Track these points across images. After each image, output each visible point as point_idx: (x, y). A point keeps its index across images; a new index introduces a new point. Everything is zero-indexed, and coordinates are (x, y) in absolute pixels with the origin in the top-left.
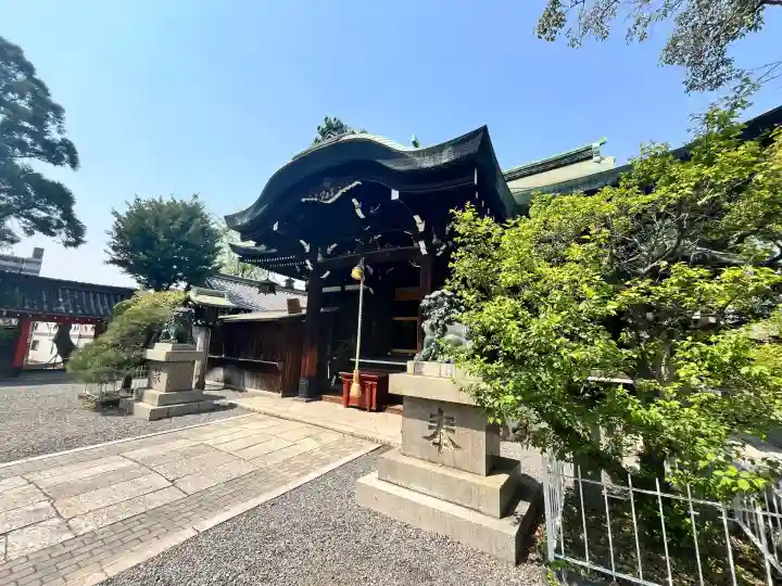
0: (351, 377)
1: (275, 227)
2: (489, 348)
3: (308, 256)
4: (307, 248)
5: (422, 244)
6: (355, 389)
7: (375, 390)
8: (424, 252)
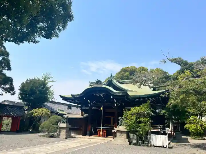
0: (101, 131)
1: (85, 98)
2: (127, 125)
3: (89, 103)
4: (89, 102)
5: (115, 104)
6: (101, 133)
7: (105, 133)
8: (116, 106)
